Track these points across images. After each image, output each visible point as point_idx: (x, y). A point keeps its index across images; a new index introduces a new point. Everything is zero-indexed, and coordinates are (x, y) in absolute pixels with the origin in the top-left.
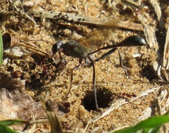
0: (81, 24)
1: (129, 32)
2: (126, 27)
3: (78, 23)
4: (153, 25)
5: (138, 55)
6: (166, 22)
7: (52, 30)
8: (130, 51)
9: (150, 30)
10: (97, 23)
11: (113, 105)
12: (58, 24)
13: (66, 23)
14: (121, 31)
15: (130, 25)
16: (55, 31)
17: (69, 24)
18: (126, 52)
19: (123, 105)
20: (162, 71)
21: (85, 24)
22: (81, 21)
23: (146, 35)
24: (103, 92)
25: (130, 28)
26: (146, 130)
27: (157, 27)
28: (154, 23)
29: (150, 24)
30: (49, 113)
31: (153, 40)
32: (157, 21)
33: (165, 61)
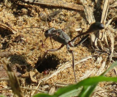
0: (36, 4)
1: (73, 12)
2: (71, 7)
3: (33, 4)
4: (91, 6)
5: (80, 30)
6: (101, 4)
7: (12, 9)
8: (74, 26)
9: (89, 10)
10: (48, 4)
11: (59, 68)
12: (17, 4)
13: (23, 4)
14: (66, 11)
15: (74, 6)
16: (15, 10)
17: (26, 4)
18: (71, 27)
19: (67, 68)
20: (98, 42)
21: (38, 5)
22: (35, 2)
23: (86, 14)
24: (51, 58)
25: (74, 8)
26: (85, 87)
27: (94, 8)
28: (93, 4)
29: (90, 6)
30: (9, 73)
31: (92, 17)
32: (95, 3)
33: (101, 34)
